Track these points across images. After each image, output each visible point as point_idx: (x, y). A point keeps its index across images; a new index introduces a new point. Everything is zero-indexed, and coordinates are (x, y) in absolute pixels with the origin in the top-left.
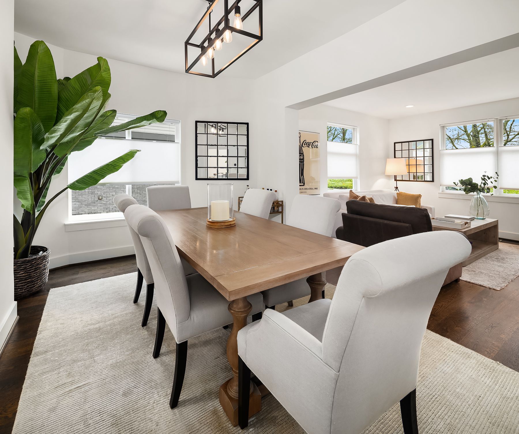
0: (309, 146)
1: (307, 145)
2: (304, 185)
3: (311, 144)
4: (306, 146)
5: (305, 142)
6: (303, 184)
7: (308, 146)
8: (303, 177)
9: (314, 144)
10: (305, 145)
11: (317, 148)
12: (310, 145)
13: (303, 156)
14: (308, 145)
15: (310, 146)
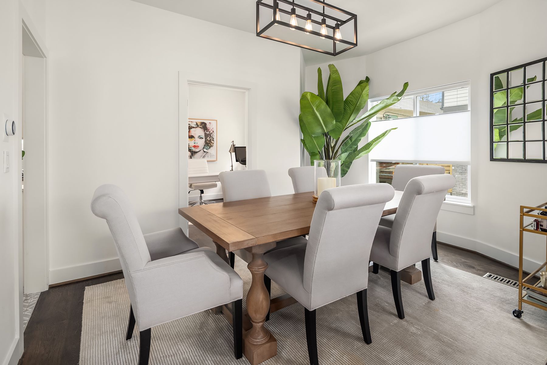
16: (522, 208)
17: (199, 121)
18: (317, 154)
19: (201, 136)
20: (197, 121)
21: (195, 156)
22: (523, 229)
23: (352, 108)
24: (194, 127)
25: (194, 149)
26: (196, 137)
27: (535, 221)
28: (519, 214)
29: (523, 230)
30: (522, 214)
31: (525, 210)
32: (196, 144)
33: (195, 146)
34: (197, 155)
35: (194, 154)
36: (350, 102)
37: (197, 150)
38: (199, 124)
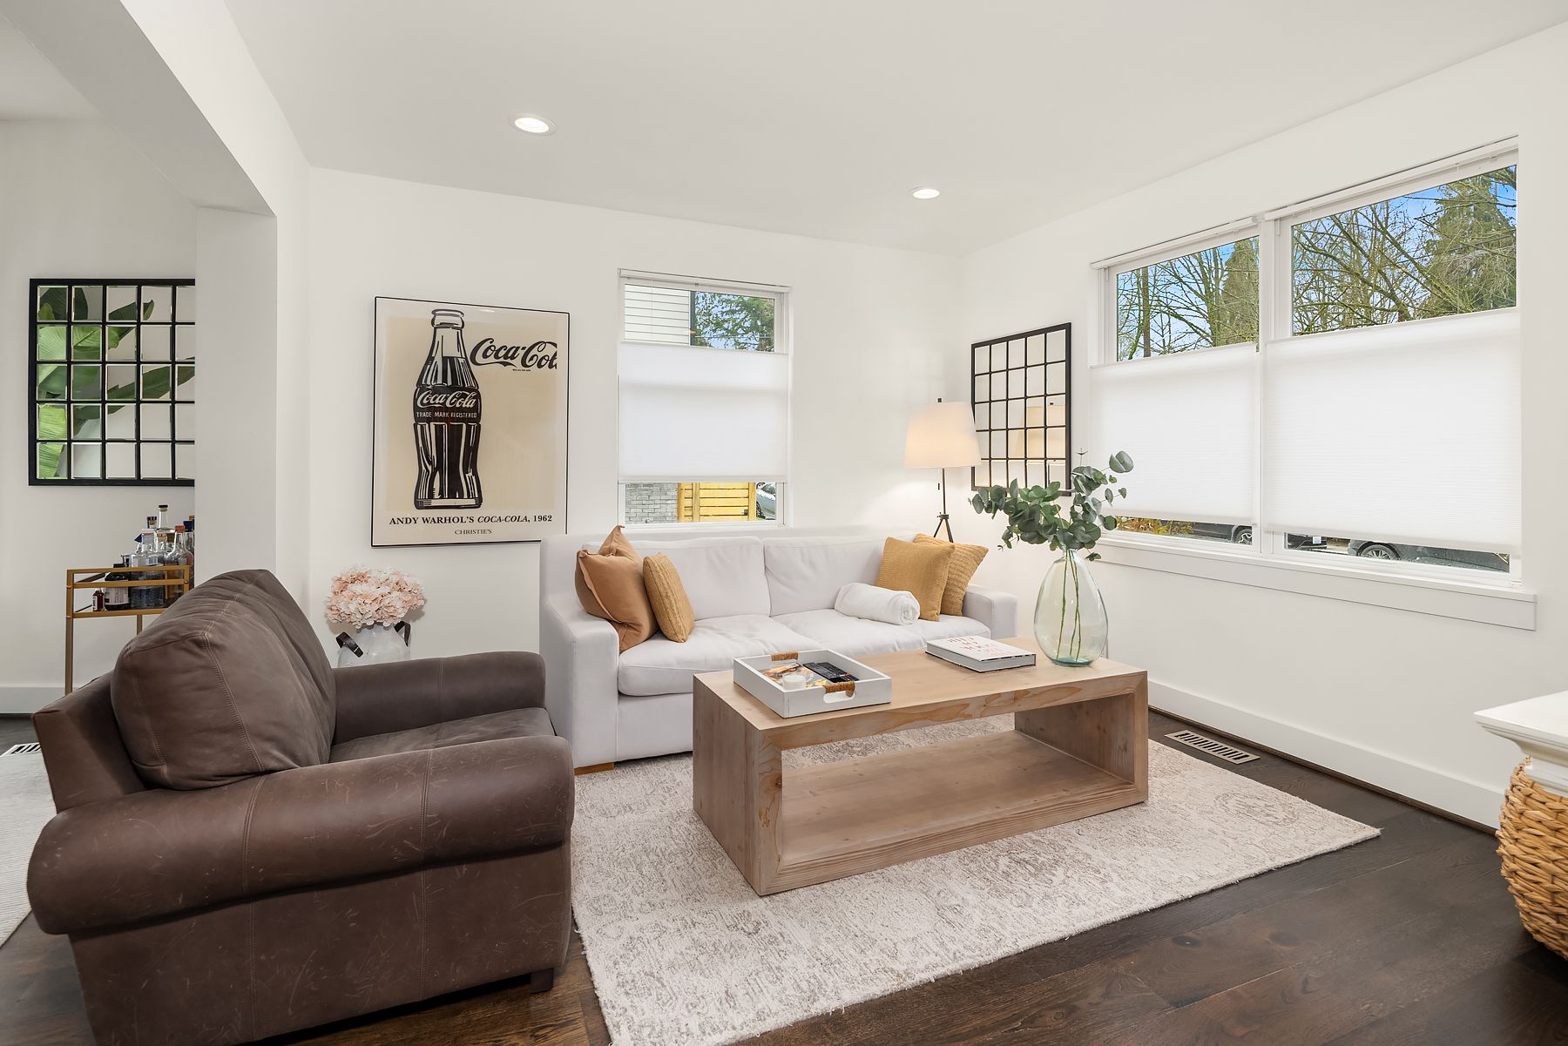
0: (509, 361)
1: (496, 357)
2: (478, 505)
3: (521, 353)
4: (492, 359)
5: (487, 344)
6: (472, 502)
7: (502, 360)
8: (475, 473)
9: (534, 351)
10: (485, 356)
11: (551, 366)
12: (513, 358)
13: (478, 397)
14: (506, 356)
15: (517, 362)
16: (71, 574)
22: (72, 615)
27: (97, 594)
28: (66, 586)
29: (73, 617)
30: (72, 586)
31: (78, 578)
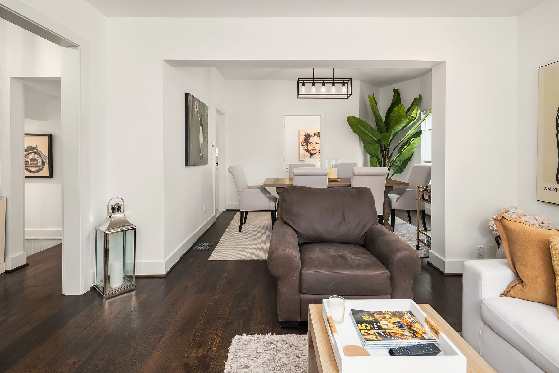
17: (316, 132)
18: (374, 156)
19: (317, 142)
20: (314, 131)
21: (313, 156)
23: (394, 122)
24: (312, 136)
25: (312, 152)
26: (314, 143)
32: (314, 148)
33: (313, 150)
34: (314, 156)
35: (312, 155)
36: (392, 119)
37: (315, 152)
38: (316, 133)
